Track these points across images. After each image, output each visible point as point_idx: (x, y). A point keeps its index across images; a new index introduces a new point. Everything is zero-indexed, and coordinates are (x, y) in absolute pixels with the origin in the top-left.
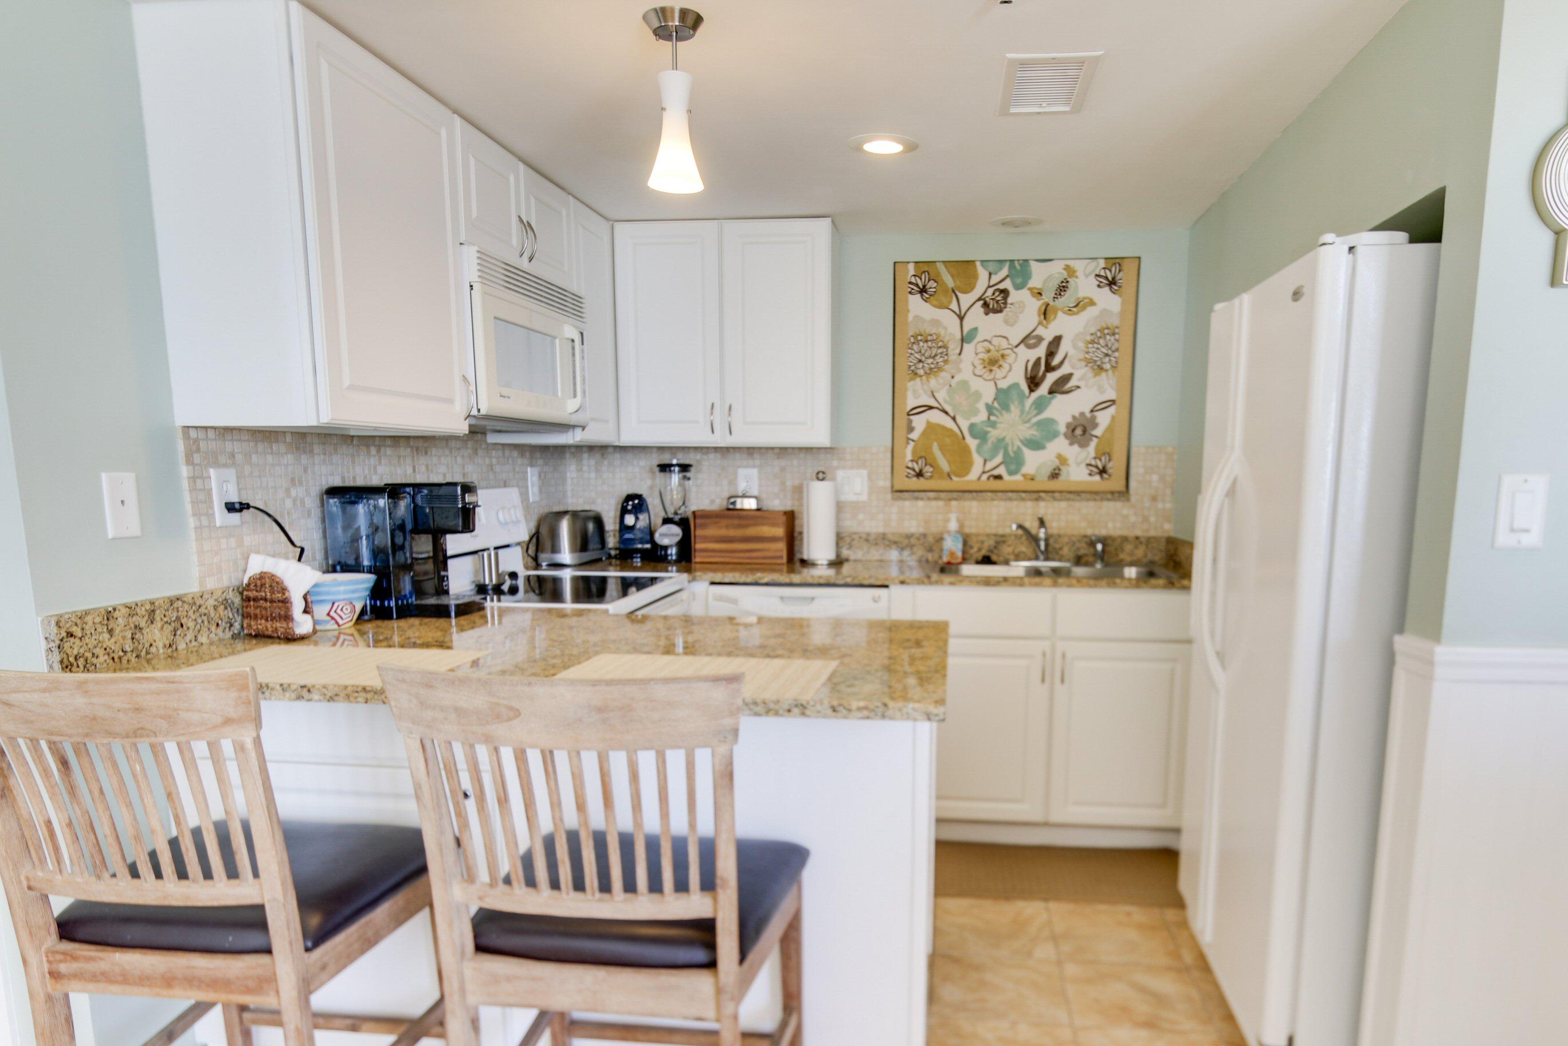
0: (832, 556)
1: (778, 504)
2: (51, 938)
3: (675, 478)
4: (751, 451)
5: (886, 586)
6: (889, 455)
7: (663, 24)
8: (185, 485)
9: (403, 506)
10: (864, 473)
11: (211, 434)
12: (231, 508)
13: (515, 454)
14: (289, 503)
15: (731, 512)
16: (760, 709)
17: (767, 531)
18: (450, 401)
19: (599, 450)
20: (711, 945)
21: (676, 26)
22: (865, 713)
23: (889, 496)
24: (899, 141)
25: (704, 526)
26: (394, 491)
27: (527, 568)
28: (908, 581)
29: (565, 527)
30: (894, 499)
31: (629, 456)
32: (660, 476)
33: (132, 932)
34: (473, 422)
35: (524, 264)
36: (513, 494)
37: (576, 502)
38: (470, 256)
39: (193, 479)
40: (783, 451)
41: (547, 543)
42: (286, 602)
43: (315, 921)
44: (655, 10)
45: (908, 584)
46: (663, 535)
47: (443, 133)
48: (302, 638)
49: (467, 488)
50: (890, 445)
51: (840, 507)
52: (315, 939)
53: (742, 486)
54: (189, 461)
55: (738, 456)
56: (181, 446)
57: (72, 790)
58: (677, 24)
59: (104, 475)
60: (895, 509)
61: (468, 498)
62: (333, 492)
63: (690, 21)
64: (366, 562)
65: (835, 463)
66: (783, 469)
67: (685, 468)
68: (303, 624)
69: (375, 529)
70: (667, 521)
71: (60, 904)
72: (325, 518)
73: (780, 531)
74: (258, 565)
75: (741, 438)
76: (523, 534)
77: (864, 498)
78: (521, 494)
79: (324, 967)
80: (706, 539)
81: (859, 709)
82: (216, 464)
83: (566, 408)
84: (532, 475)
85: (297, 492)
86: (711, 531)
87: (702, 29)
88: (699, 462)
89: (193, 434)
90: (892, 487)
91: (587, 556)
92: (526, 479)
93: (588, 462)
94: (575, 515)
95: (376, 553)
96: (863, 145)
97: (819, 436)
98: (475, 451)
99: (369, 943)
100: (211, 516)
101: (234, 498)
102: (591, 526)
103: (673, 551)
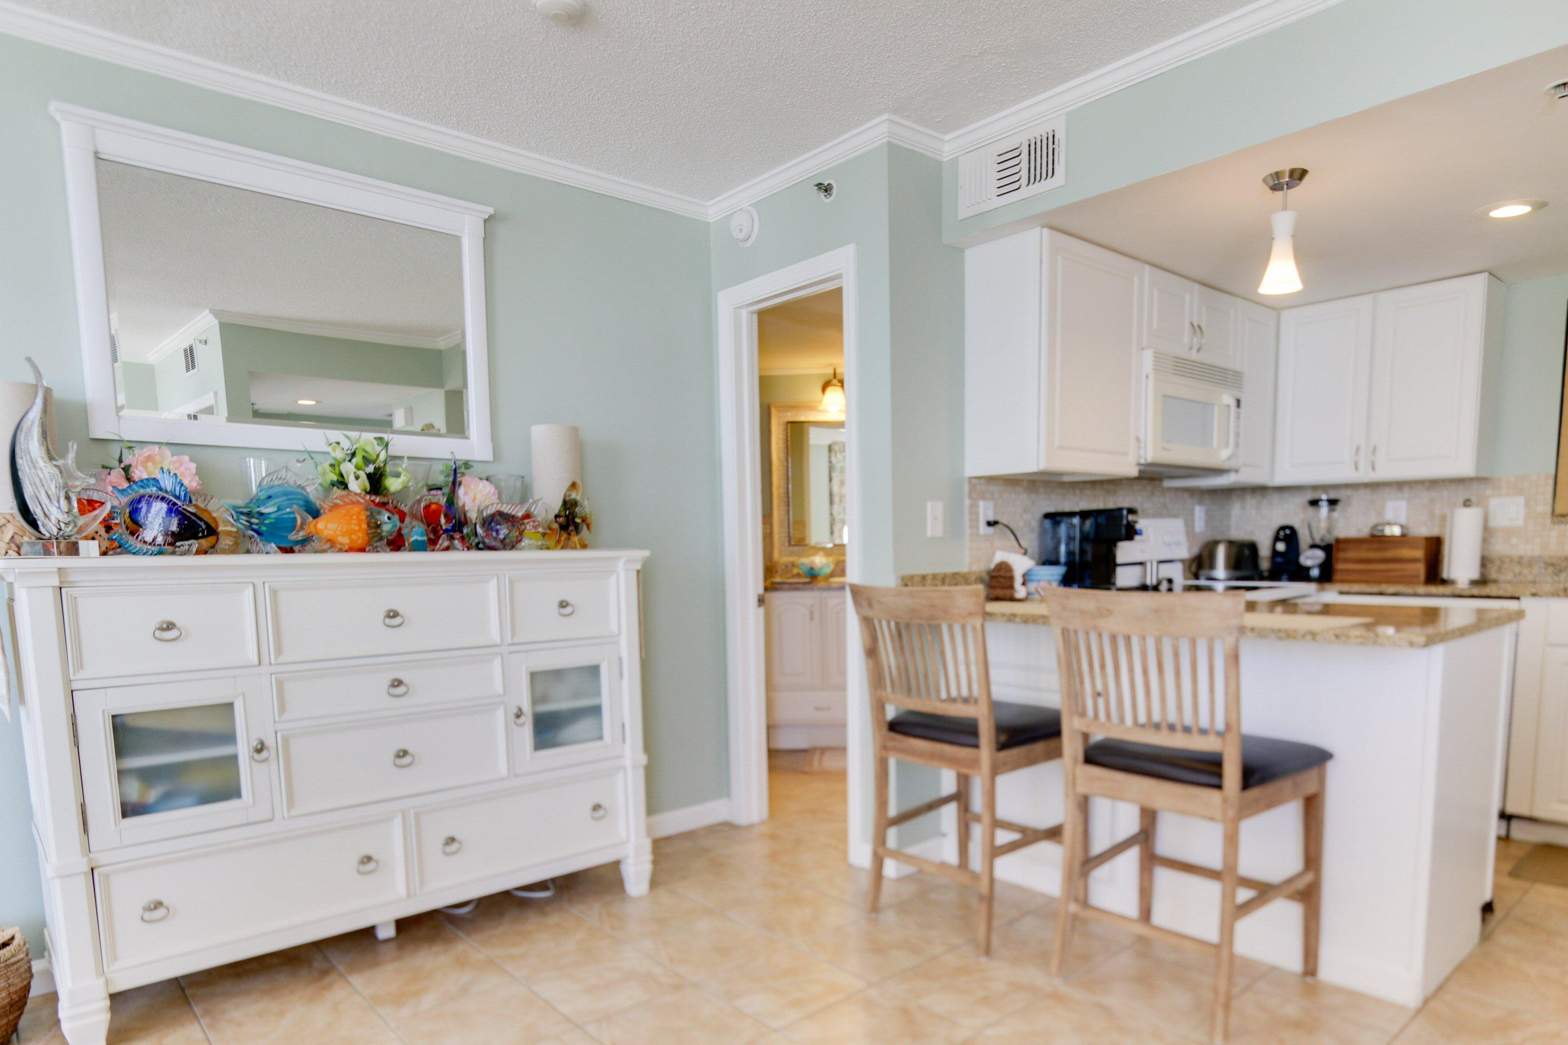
0: (1475, 575)
1: (1423, 530)
2: (885, 730)
3: (1324, 509)
4: (1400, 485)
5: (1518, 598)
6: (1551, 482)
7: (1276, 182)
8: (967, 510)
9: (1088, 523)
10: (1521, 500)
11: (982, 481)
12: (990, 524)
13: (1186, 495)
14: (1021, 523)
15: (1377, 540)
16: (1283, 635)
17: (1406, 553)
18: (1125, 454)
19: (1260, 490)
20: (1220, 775)
21: (1287, 181)
22: (1360, 640)
23: (1548, 521)
24: (1526, 204)
25: (1344, 550)
26: (1084, 515)
27: (1185, 578)
28: (1539, 592)
29: (1221, 553)
30: (1553, 523)
31: (1286, 495)
32: (1311, 510)
33: (919, 731)
34: (1143, 468)
35: (1194, 356)
36: (1177, 525)
37: (1239, 534)
38: (1148, 356)
39: (971, 506)
40: (1434, 484)
41: (1206, 562)
42: (1011, 578)
43: (1003, 738)
44: (1271, 175)
45: (1540, 596)
46: (1308, 558)
47: (1136, 279)
48: (1019, 600)
49: (1132, 511)
50: (1553, 471)
51: (1487, 533)
52: (1002, 746)
53: (1389, 515)
54: (970, 497)
55: (1387, 490)
56: (966, 488)
57: (902, 648)
58: (1287, 180)
59: (929, 505)
60: (1554, 534)
61: (1131, 518)
62: (1048, 516)
63: (1297, 175)
64: (1063, 558)
65: (1489, 492)
66: (1432, 501)
67: (1333, 502)
68: (1020, 592)
69: (1070, 539)
70: (1314, 546)
71: (891, 713)
72: (1042, 533)
73: (1419, 553)
74: (1000, 557)
75: (1385, 472)
76: (1185, 552)
77: (1520, 523)
78: (1186, 525)
79: (1005, 764)
80: (1346, 561)
81: (1357, 637)
82: (984, 498)
83: (1221, 456)
84: (1199, 512)
85: (1027, 516)
86: (1352, 554)
87: (1307, 179)
88: (1349, 498)
89: (974, 481)
90: (1553, 511)
91: (1239, 574)
92: (1193, 515)
93: (1251, 501)
94: (1231, 543)
95: (1070, 554)
96: (1489, 213)
97: (1464, 466)
98: (1153, 493)
99: (1031, 762)
100: (977, 527)
101: (991, 519)
102: (1247, 552)
103: (1315, 573)
